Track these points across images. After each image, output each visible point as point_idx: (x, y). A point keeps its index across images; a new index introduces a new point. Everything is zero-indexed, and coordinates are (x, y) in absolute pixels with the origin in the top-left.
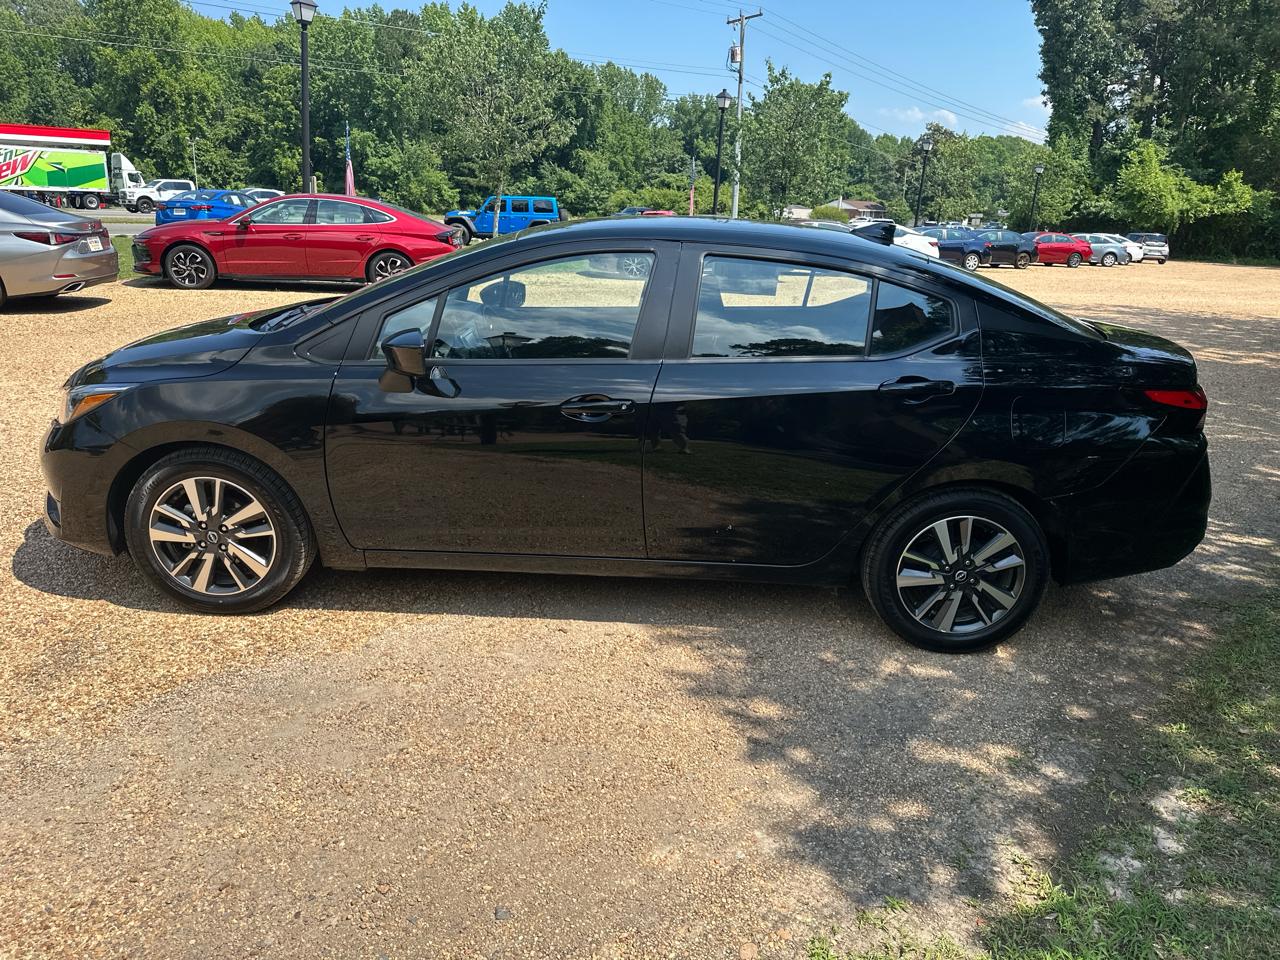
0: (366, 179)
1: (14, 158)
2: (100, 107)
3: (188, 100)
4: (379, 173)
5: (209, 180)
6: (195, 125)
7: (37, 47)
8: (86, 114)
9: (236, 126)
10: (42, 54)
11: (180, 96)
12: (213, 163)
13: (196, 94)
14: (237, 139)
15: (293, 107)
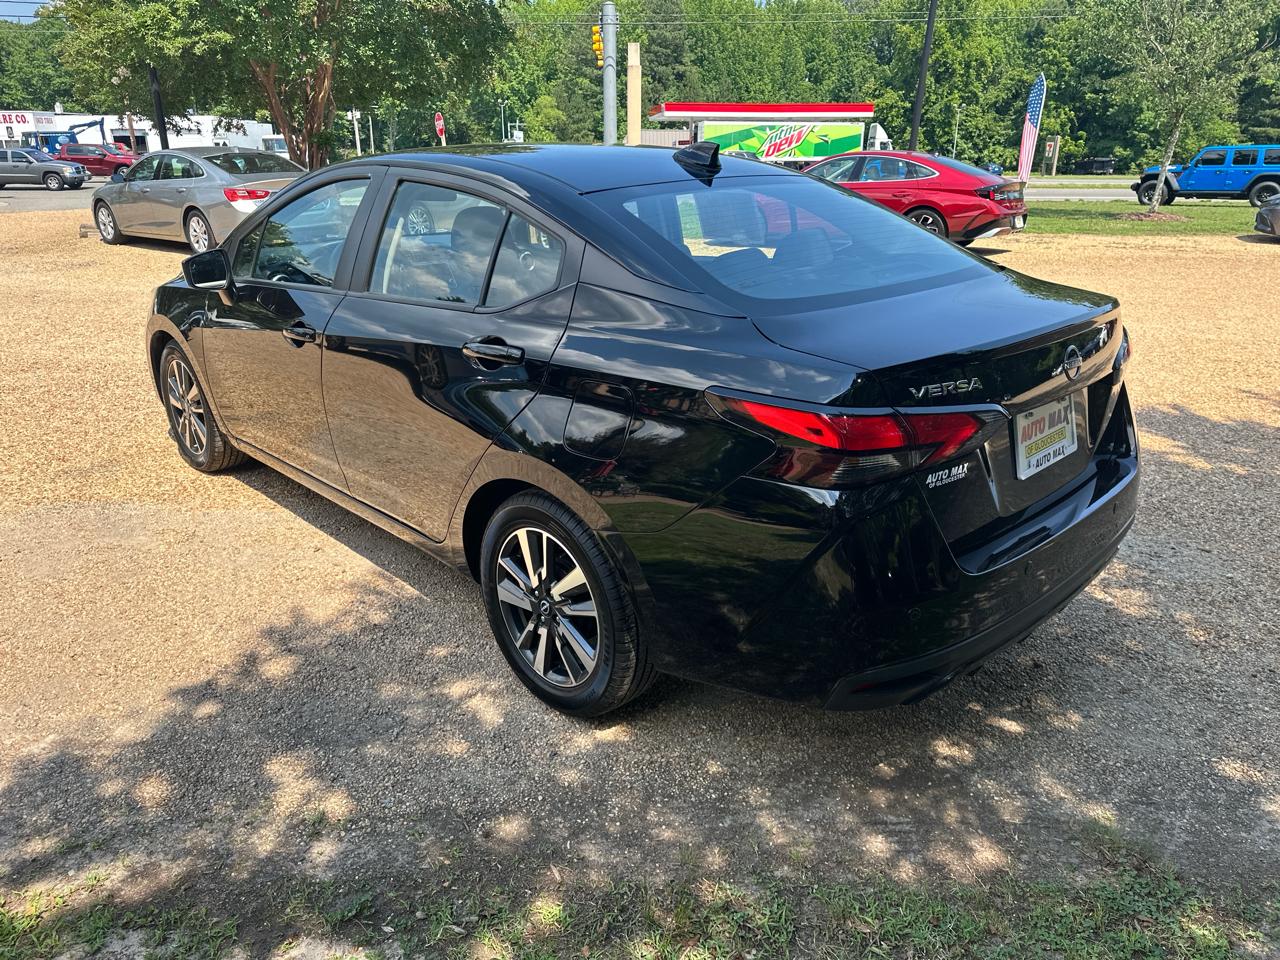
0: (1135, 136)
1: (792, 133)
2: (888, 83)
3: (968, 66)
4: (1152, 129)
5: (970, 145)
6: (970, 92)
7: (853, 33)
8: (876, 90)
9: (1008, 89)
10: (856, 38)
11: (960, 64)
12: (977, 128)
13: (976, 60)
14: (1007, 103)
15: (1068, 63)
